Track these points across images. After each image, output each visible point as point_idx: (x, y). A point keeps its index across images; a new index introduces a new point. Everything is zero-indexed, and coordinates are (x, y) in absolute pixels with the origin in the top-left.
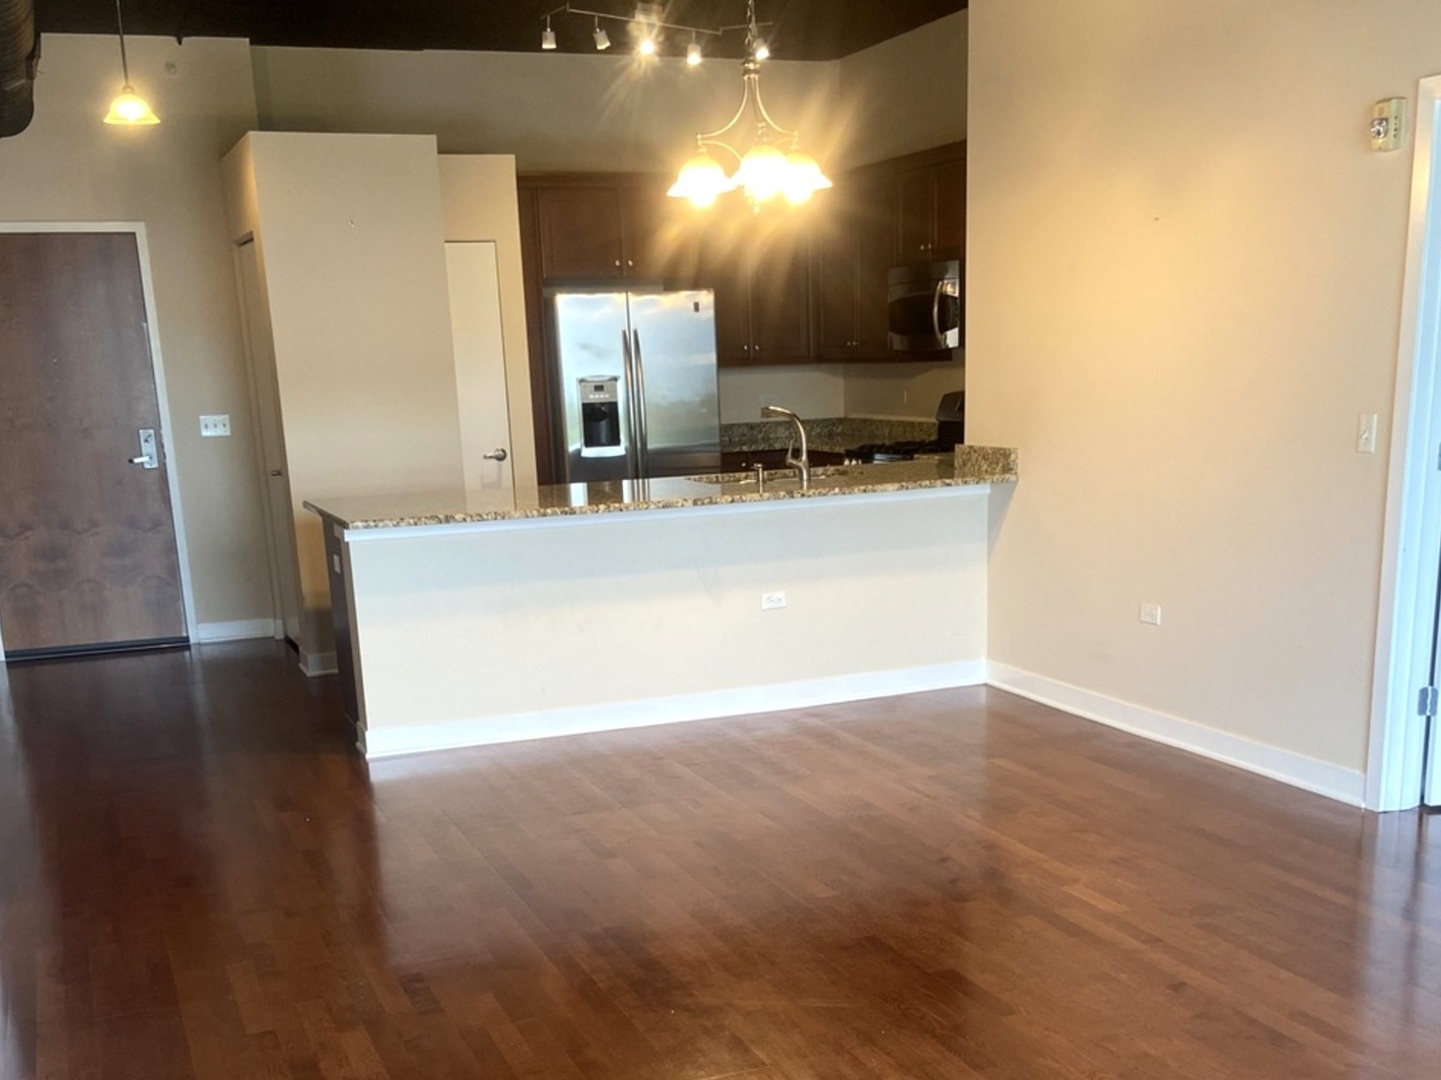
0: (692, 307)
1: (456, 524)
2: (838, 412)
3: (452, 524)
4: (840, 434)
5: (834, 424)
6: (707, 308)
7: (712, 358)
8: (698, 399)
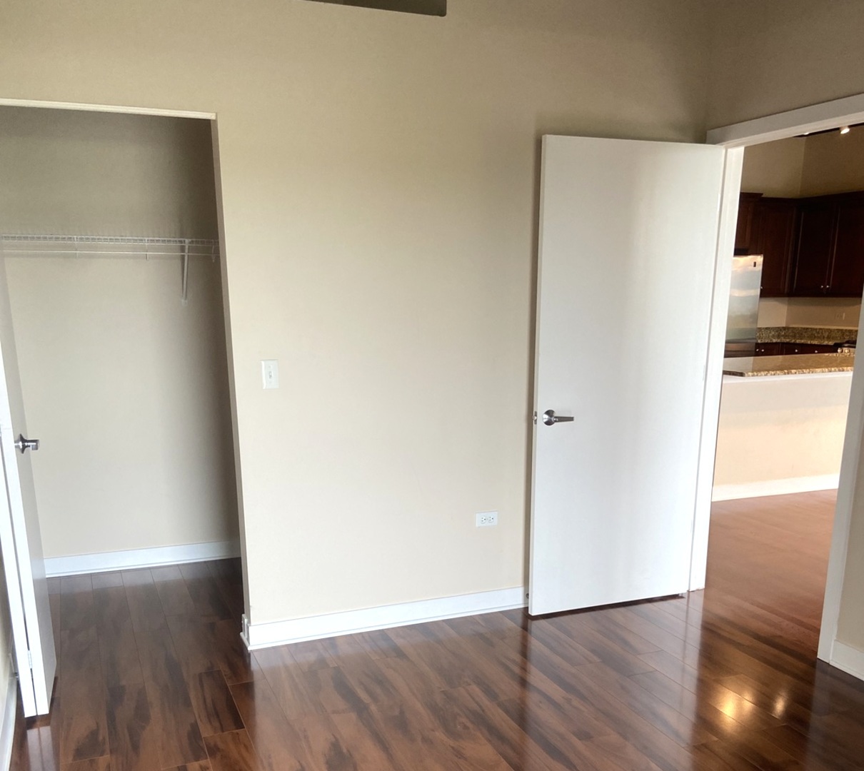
0: (753, 264)
1: (792, 375)
2: (782, 323)
3: (790, 375)
4: (783, 336)
5: (781, 330)
6: (760, 265)
7: (758, 292)
8: (749, 314)
